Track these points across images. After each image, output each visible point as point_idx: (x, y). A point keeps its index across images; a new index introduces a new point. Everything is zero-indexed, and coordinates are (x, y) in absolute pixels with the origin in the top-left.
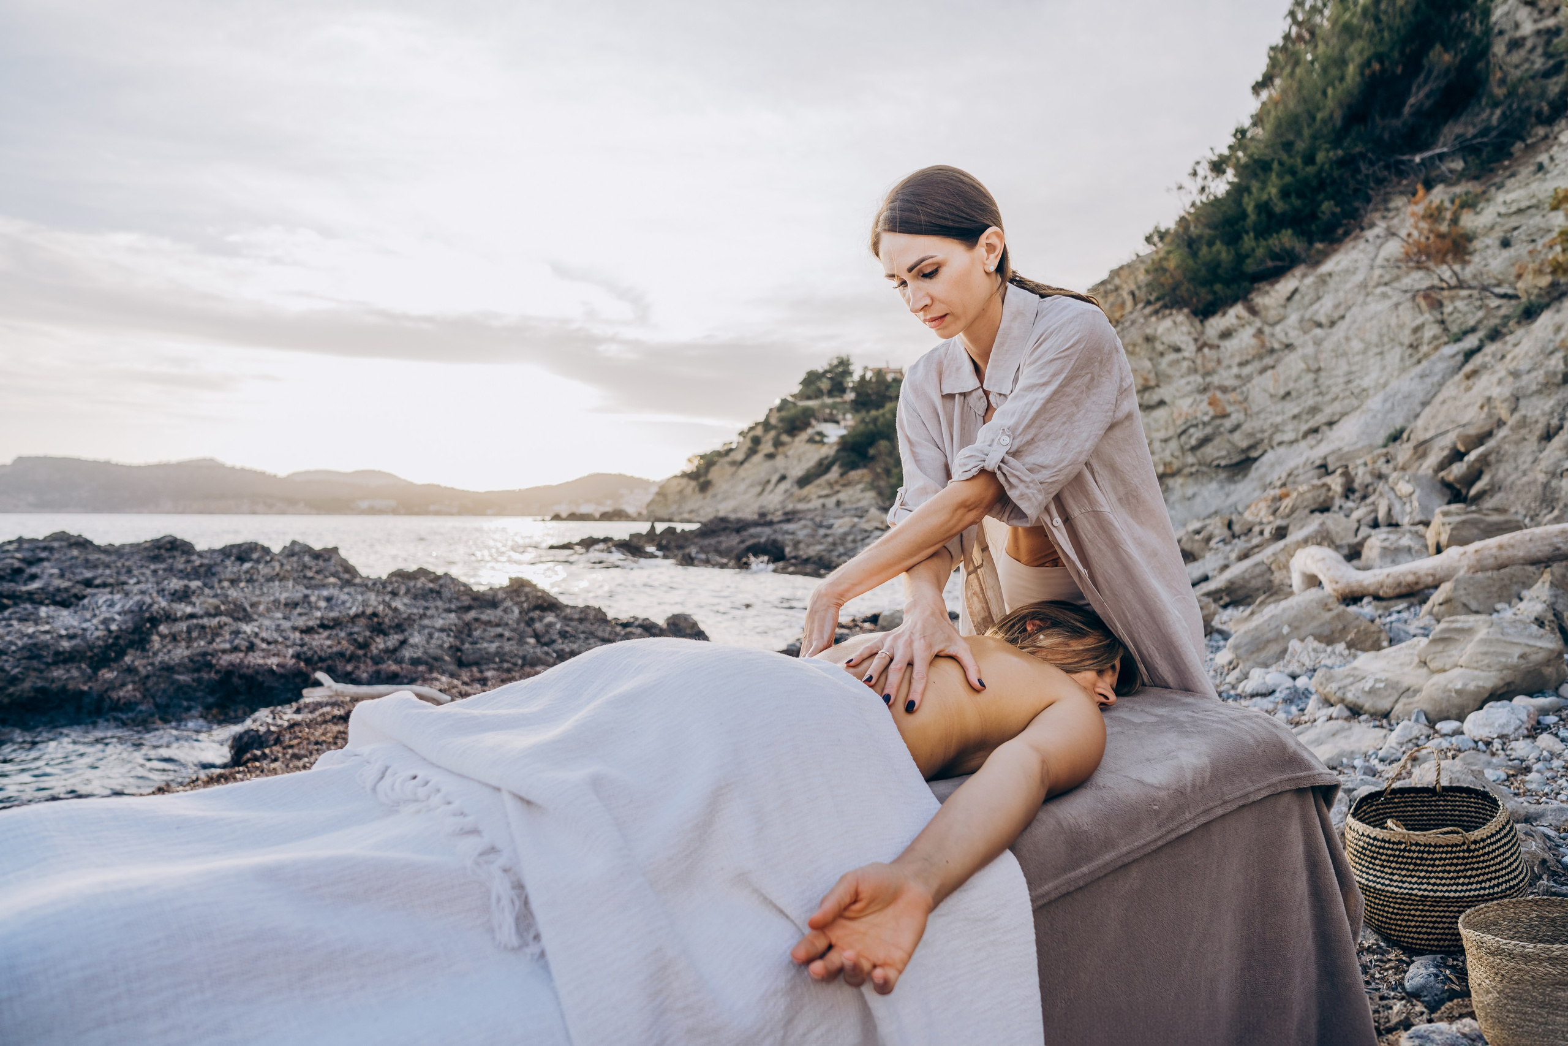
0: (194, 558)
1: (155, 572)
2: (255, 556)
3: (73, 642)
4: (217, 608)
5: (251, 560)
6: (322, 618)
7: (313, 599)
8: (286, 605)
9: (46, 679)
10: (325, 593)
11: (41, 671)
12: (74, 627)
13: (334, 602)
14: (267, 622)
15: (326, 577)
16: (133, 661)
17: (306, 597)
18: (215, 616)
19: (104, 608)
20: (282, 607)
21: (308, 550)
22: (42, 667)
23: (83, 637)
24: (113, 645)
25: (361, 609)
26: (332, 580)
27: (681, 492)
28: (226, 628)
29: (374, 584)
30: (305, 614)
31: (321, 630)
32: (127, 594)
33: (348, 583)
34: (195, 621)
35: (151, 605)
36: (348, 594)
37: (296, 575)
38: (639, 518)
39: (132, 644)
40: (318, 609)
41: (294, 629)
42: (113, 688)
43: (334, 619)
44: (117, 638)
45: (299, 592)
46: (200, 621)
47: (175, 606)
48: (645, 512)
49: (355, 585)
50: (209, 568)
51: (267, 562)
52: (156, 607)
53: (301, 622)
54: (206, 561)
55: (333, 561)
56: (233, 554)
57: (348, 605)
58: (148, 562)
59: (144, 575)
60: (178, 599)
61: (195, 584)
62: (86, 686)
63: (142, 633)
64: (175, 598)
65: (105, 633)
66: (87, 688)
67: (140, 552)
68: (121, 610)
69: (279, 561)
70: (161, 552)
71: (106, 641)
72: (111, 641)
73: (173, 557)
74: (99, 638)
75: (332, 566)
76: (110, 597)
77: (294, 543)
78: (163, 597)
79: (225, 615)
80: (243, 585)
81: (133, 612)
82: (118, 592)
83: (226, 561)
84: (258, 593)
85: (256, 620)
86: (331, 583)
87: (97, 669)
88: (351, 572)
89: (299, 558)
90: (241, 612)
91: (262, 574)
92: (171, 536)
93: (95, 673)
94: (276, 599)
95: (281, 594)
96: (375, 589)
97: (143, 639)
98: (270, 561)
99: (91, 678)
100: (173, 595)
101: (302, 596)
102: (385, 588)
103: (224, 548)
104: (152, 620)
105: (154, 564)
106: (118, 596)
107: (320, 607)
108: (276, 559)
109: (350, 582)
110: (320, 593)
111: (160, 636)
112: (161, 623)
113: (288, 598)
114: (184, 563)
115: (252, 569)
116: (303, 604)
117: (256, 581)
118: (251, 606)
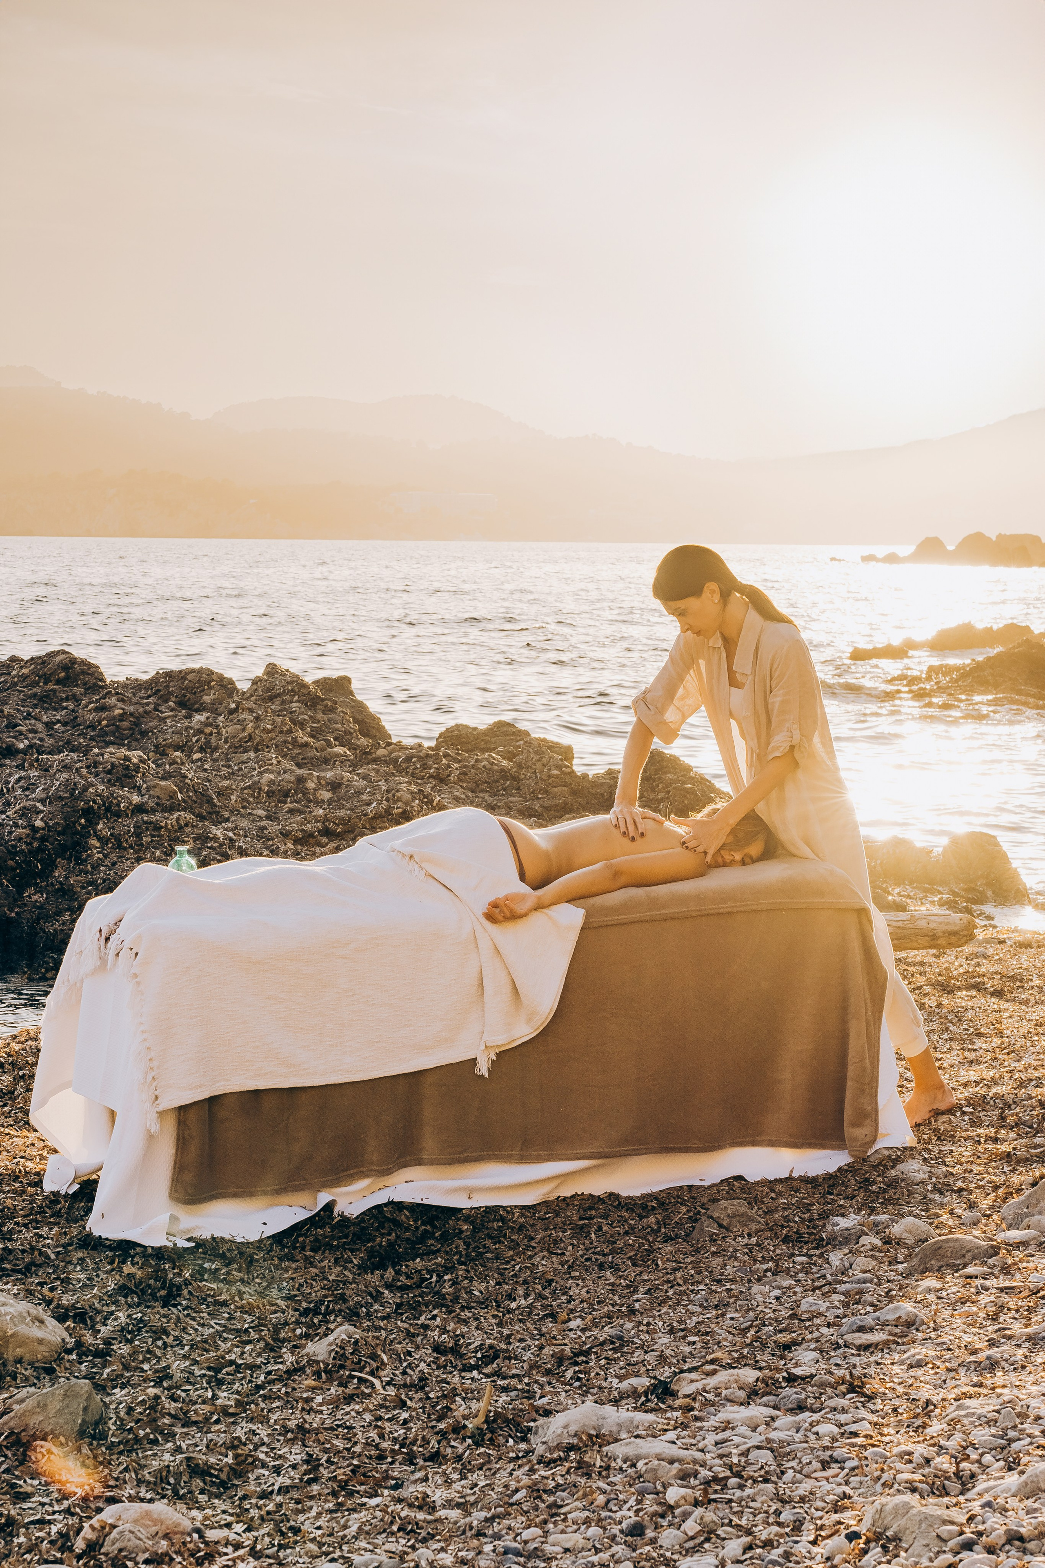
0: (113, 700)
1: (49, 725)
2: (210, 698)
4: (172, 796)
6: (326, 819)
7: (310, 784)
8: (270, 794)
10: (330, 774)
13: (343, 790)
14: (244, 823)
15: (330, 745)
16: (67, 878)
17: (301, 780)
18: (171, 809)
19: (19, 792)
20: (264, 797)
21: (296, 686)
24: (40, 850)
25: (383, 808)
26: (339, 750)
28: (188, 830)
29: (408, 759)
30: (301, 812)
31: (324, 840)
32: (46, 769)
33: (365, 757)
35: (85, 789)
36: (365, 777)
37: (280, 739)
39: (62, 850)
40: (319, 803)
41: (285, 835)
42: (47, 918)
43: (343, 821)
44: (43, 839)
45: (289, 772)
46: (153, 818)
47: (116, 791)
49: (375, 760)
50: (137, 720)
51: (232, 712)
52: (91, 790)
53: (294, 824)
54: (130, 708)
56: (171, 693)
57: (365, 797)
58: (35, 706)
59: (35, 731)
60: (118, 779)
61: (135, 755)
62: (12, 911)
63: (77, 833)
64: (113, 777)
65: (27, 831)
66: (13, 915)
67: (15, 684)
68: (43, 796)
69: (251, 710)
70: (51, 686)
71: (31, 844)
72: (35, 844)
73: (76, 699)
74: (20, 839)
75: (339, 719)
76: (22, 773)
77: (272, 670)
78: (97, 775)
79: (184, 809)
80: (196, 756)
81: (61, 798)
82: (32, 765)
83: (162, 708)
84: (224, 771)
85: (227, 820)
86: (338, 755)
87: (20, 889)
88: (374, 732)
89: (283, 702)
90: (206, 806)
91: (225, 735)
92: (64, 652)
93: (20, 893)
94: (254, 783)
95: (261, 774)
96: (410, 770)
97: (78, 844)
98: (236, 710)
99: (15, 900)
100: (109, 772)
101: (292, 779)
102: (425, 766)
103: (155, 680)
104: (88, 812)
105: (46, 710)
106: (33, 773)
107: (323, 801)
108: (246, 704)
109: (369, 753)
110: (322, 774)
111: (99, 839)
112: (100, 818)
113: (271, 782)
114: (96, 709)
115: (207, 725)
116: (296, 793)
117: (216, 749)
118: (219, 794)
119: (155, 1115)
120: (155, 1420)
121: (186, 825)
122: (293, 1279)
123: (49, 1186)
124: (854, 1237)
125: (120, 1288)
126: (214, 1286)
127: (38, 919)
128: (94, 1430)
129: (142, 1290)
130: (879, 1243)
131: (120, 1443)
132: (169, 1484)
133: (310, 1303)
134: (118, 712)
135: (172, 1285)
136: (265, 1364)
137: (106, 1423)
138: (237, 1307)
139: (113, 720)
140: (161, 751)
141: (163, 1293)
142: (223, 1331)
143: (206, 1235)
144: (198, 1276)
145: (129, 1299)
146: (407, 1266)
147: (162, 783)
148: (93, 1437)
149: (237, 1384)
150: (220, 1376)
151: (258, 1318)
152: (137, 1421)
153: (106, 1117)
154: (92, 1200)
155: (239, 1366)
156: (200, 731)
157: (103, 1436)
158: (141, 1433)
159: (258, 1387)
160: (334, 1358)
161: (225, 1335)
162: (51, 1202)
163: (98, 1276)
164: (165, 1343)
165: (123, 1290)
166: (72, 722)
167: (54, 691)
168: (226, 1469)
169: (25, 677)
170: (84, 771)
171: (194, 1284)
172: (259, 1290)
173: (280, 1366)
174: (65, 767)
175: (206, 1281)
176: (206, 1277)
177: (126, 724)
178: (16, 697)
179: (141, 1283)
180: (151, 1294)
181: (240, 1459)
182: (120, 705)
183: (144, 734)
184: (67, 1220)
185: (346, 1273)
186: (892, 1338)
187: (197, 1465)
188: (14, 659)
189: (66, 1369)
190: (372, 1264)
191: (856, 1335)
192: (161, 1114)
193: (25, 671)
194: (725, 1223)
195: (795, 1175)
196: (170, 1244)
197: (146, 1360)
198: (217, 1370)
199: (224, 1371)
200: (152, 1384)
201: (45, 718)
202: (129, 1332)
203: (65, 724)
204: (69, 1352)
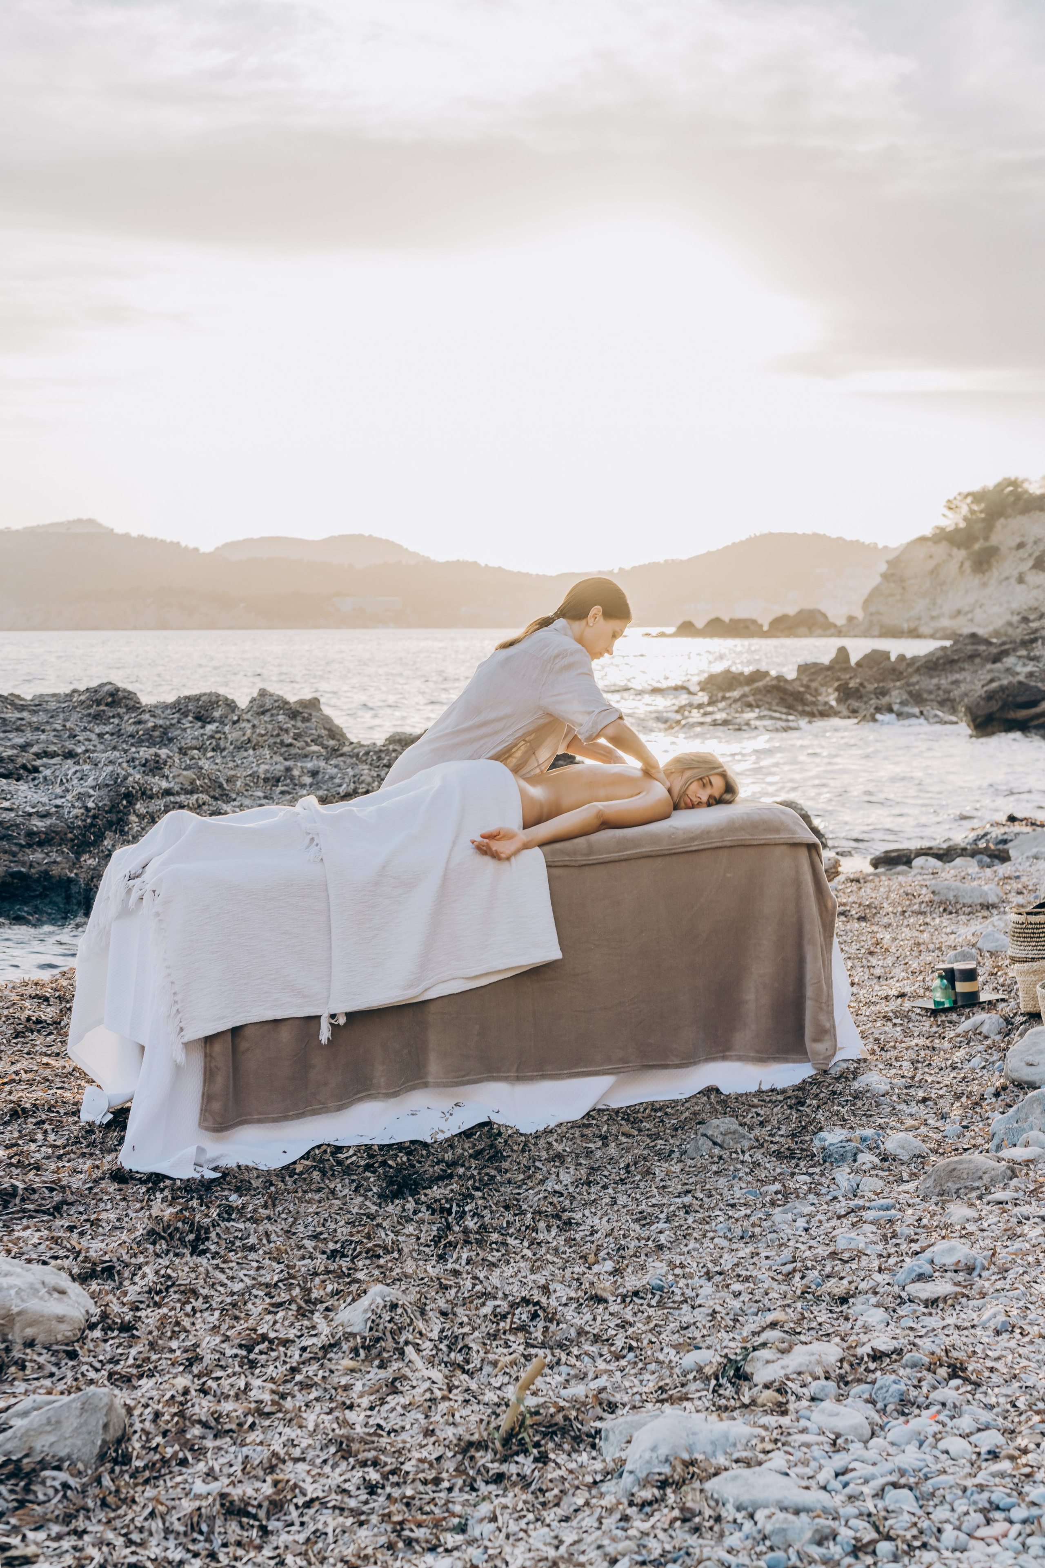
0: (146, 716)
1: (100, 736)
2: (217, 714)
3: (48, 822)
4: (192, 782)
5: (213, 721)
7: (296, 773)
8: (266, 780)
9: (23, 864)
10: (309, 765)
11: (14, 854)
12: (44, 805)
13: (320, 776)
15: (307, 745)
17: (288, 769)
18: (191, 792)
19: (75, 782)
20: (261, 781)
21: (283, 705)
22: (15, 849)
23: (60, 817)
24: (92, 825)
25: (352, 786)
26: (315, 748)
27: (934, 572)
28: (205, 808)
29: (367, 753)
30: (289, 793)
32: (96, 764)
33: (335, 752)
34: (172, 799)
35: (125, 778)
36: (336, 766)
37: (272, 740)
38: (851, 628)
39: (110, 824)
44: (95, 817)
45: (278, 765)
46: (178, 799)
47: (150, 779)
48: (860, 614)
49: (342, 755)
50: (165, 730)
51: (234, 723)
52: (130, 779)
54: (160, 722)
55: (313, 724)
56: (190, 711)
57: (337, 781)
58: (90, 722)
59: (90, 740)
60: (151, 770)
61: (164, 752)
62: (71, 872)
63: (119, 812)
64: (147, 769)
65: (82, 811)
66: (73, 875)
67: (75, 707)
68: (94, 783)
69: (248, 721)
70: (102, 708)
71: (85, 820)
72: (89, 821)
73: (119, 716)
74: (77, 817)
75: (313, 726)
76: (78, 768)
77: (263, 693)
78: (134, 768)
79: (202, 792)
80: (210, 754)
81: (107, 785)
82: (85, 762)
83: (184, 721)
84: (231, 764)
85: (235, 800)
86: (314, 752)
87: (78, 854)
88: (338, 737)
89: (272, 715)
90: (218, 790)
91: (230, 739)
92: (110, 683)
93: (78, 859)
94: (254, 772)
95: (258, 765)
96: (369, 761)
97: (121, 820)
98: (238, 721)
99: (74, 864)
100: (144, 765)
101: (282, 768)
102: (380, 759)
103: (178, 702)
104: (128, 796)
105: (98, 725)
106: (86, 767)
107: (305, 785)
108: (245, 717)
109: (337, 750)
110: (304, 765)
111: (138, 816)
112: (137, 800)
113: (267, 771)
114: (135, 723)
115: (217, 732)
116: (285, 779)
117: (224, 749)
118: (228, 781)
119: (181, 1046)
120: (183, 1431)
121: (204, 804)
122: (317, 1213)
123: (87, 1116)
124: (849, 1155)
125: (148, 1233)
126: (241, 1226)
127: (92, 878)
128: (116, 1451)
129: (170, 1235)
130: (876, 1160)
131: (146, 1467)
132: (201, 1533)
133: (336, 1242)
134: (150, 724)
135: (200, 1227)
136: (299, 1337)
137: (129, 1439)
138: (265, 1253)
139: (147, 732)
140: (183, 751)
141: (191, 1237)
142: (253, 1287)
143: (231, 1162)
144: (226, 1216)
145: (158, 1247)
146: (426, 1195)
147: (185, 773)
148: (115, 1461)
149: (272, 1368)
150: (252, 1356)
151: (287, 1266)
152: (165, 1434)
153: (137, 1050)
154: (124, 1128)
155: (271, 1342)
156: (212, 737)
157: (126, 1459)
158: (169, 1451)
159: (294, 1370)
160: (371, 1329)
161: (254, 1292)
162: (87, 1132)
163: (127, 1216)
164: (193, 1309)
165: (153, 1236)
166: (118, 733)
167: (104, 711)
168: (266, 1504)
169: (82, 702)
170: (125, 765)
171: (222, 1224)
172: (286, 1228)
173: (314, 1340)
174: (110, 762)
175: (234, 1220)
176: (233, 1216)
177: (156, 733)
178: (75, 716)
179: (169, 1226)
180: (179, 1239)
181: (280, 1486)
182: (152, 719)
183: (171, 740)
184: (101, 1150)
185: (368, 1203)
186: (958, 1289)
187: (232, 1502)
188: (75, 691)
189: (90, 1351)
190: (391, 1191)
191: (919, 1285)
192: (187, 1045)
193: (83, 698)
194: (719, 1140)
195: (765, 1088)
196: (197, 1176)
197: (174, 1335)
198: (250, 1350)
199: (257, 1350)
200: (181, 1368)
201: (97, 730)
202: (157, 1293)
203: (112, 734)
204: (92, 1327)
